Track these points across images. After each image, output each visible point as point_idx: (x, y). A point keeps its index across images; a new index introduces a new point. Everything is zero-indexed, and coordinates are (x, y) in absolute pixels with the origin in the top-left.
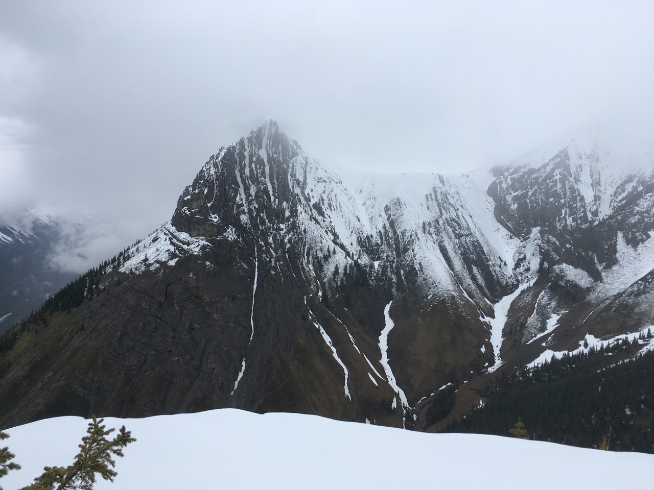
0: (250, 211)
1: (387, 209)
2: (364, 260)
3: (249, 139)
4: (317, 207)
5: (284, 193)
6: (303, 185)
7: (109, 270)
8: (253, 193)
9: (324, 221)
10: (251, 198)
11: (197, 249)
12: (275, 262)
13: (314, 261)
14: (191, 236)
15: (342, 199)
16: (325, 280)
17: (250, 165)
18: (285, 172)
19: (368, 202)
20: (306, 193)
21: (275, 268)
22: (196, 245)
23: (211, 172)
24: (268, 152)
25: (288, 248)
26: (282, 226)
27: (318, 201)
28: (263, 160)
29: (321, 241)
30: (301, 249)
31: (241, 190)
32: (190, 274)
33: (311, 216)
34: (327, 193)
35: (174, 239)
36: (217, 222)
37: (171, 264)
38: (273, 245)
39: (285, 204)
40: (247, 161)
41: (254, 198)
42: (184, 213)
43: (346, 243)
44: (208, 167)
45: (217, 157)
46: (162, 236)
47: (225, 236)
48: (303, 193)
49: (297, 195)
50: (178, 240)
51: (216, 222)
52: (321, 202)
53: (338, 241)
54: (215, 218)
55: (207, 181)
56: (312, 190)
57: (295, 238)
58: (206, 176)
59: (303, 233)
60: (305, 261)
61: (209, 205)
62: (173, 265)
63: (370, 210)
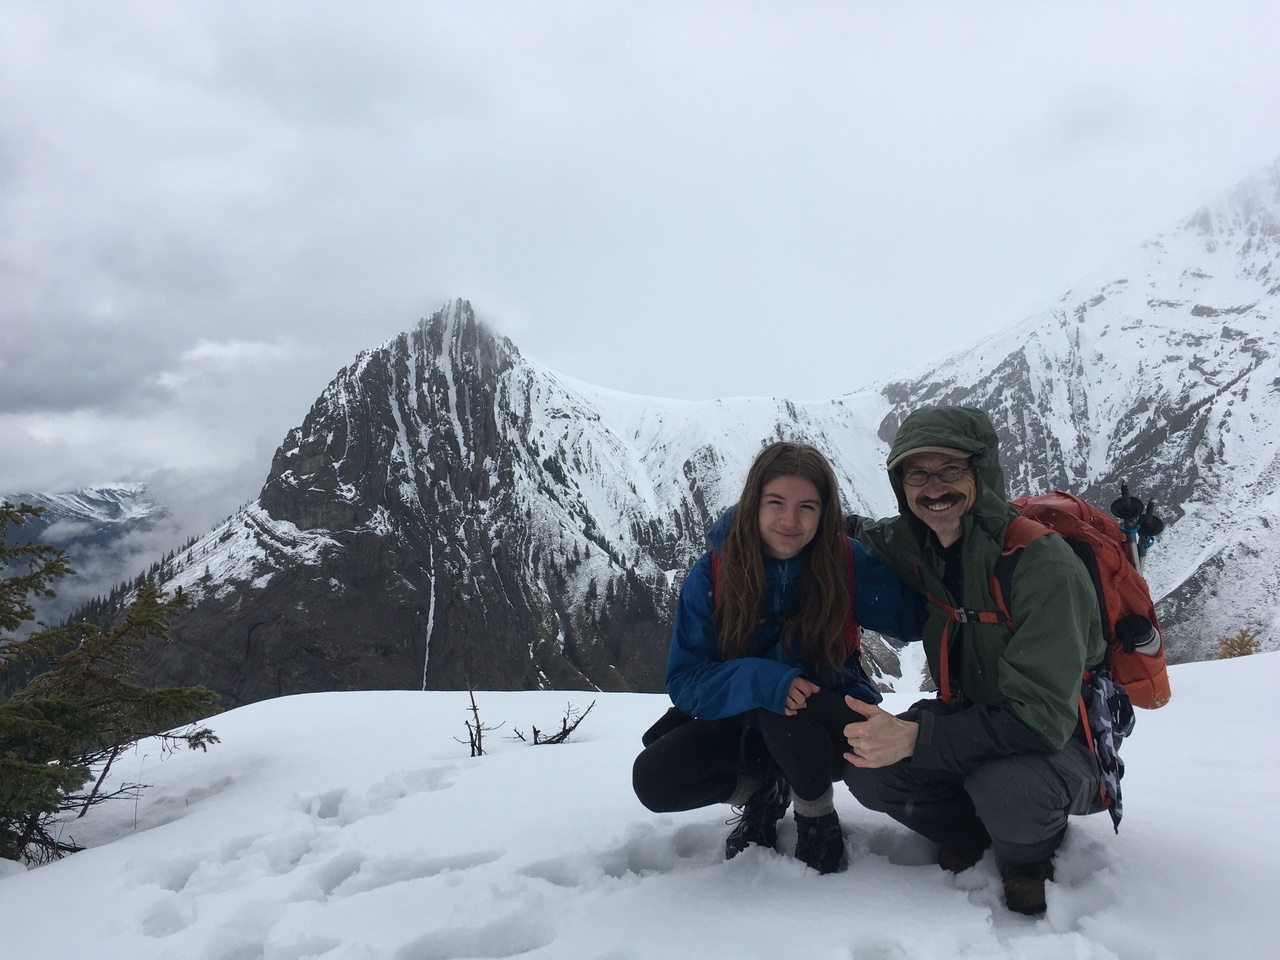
0: (419, 477)
1: (689, 467)
2: (647, 569)
3: (417, 337)
4: (552, 466)
5: (486, 438)
6: (523, 424)
7: (130, 599)
8: (425, 442)
9: (566, 494)
10: (420, 450)
11: (312, 554)
12: (470, 577)
13: (547, 573)
14: (300, 528)
15: (601, 449)
16: (570, 610)
17: (419, 387)
18: (488, 399)
19: (652, 456)
20: (530, 440)
21: (470, 589)
22: (310, 547)
23: (341, 401)
24: (453, 360)
25: (495, 548)
26: (483, 505)
27: (553, 455)
28: (443, 377)
29: (561, 532)
30: (521, 549)
31: (401, 435)
32: (297, 605)
33: (540, 485)
34: (570, 438)
35: (265, 535)
36: (353, 498)
37: (258, 586)
38: (466, 543)
39: (488, 462)
40: (412, 379)
41: (426, 451)
42: (286, 482)
43: (611, 536)
44: (333, 391)
45: (353, 371)
46: (241, 530)
47: (368, 527)
48: (523, 439)
49: (512, 443)
50: (273, 537)
51: (351, 500)
52: (560, 457)
53: (595, 533)
54: (348, 492)
55: (331, 418)
56: (541, 434)
57: (510, 528)
58: (331, 408)
59: (525, 518)
60: (530, 573)
61: (336, 465)
62: (263, 587)
63: (657, 470)
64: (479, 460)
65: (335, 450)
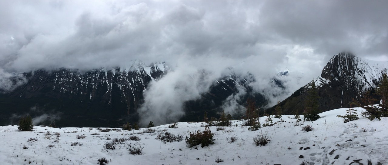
0: (342, 73)
1: (382, 71)
2: (374, 86)
3: (342, 53)
4: (361, 71)
5: (351, 67)
6: (356, 65)
7: (306, 87)
8: (342, 68)
9: (362, 75)
11: (327, 83)
12: (348, 86)
13: (359, 87)
14: (326, 79)
15: (368, 69)
16: (362, 92)
17: (342, 60)
18: (351, 62)
19: (376, 70)
21: (348, 88)
22: (327, 82)
24: (347, 56)
25: (352, 83)
26: (350, 77)
27: (361, 69)
28: (345, 59)
29: (361, 81)
30: (356, 83)
31: (339, 67)
32: (326, 89)
33: (359, 74)
34: (363, 67)
35: (322, 80)
38: (348, 82)
39: (351, 71)
40: (341, 59)
42: (324, 73)
43: (369, 82)
44: (330, 61)
45: (333, 58)
46: (319, 79)
47: (335, 79)
48: (356, 67)
49: (355, 68)
53: (367, 81)
54: (332, 75)
55: (330, 65)
56: (359, 67)
57: (354, 80)
58: (330, 63)
59: (356, 79)
60: (357, 86)
61: (331, 71)
62: (321, 87)
63: (377, 72)
64: (350, 70)
65: (330, 69)
